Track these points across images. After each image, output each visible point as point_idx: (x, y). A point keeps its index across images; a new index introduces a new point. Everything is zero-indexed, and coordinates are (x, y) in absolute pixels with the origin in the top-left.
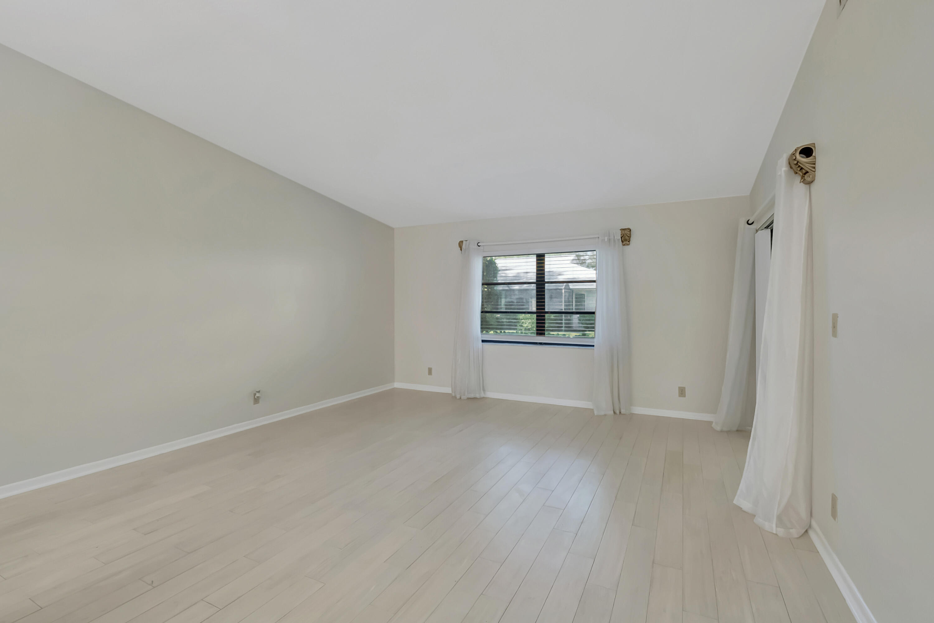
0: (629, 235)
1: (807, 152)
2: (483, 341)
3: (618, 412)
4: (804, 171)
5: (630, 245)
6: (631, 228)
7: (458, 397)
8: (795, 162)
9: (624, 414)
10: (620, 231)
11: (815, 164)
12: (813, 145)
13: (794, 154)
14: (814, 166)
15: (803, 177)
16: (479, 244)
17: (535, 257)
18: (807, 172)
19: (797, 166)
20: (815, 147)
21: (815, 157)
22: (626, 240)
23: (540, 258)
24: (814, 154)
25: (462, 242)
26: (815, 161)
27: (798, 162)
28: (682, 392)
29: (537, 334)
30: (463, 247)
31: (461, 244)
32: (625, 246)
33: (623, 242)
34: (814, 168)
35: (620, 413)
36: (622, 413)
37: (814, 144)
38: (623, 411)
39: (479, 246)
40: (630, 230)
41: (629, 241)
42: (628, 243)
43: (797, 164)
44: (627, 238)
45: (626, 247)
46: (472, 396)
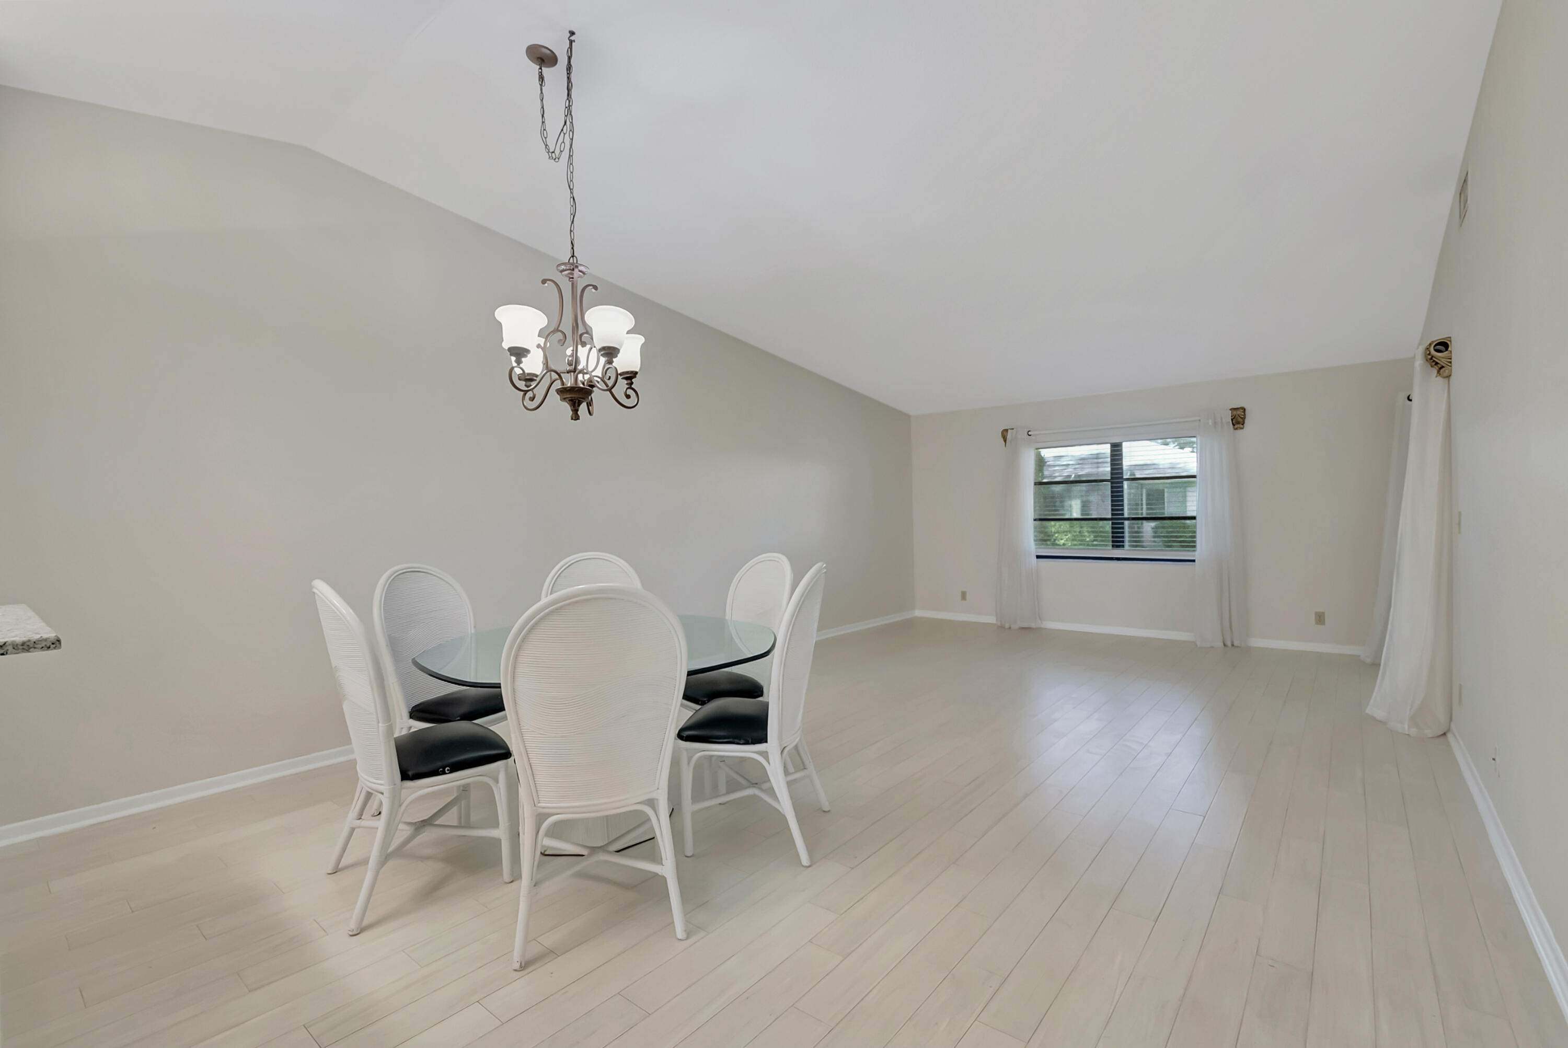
0: (1243, 416)
1: (1443, 345)
2: (1038, 557)
3: (1229, 644)
4: (1439, 365)
5: (1244, 429)
6: (1245, 407)
7: (1007, 626)
8: (1430, 357)
9: (1238, 647)
10: (1230, 411)
11: (1451, 359)
12: (1449, 339)
13: (1428, 349)
14: (1449, 360)
15: (1438, 372)
16: (1030, 433)
17: (1109, 446)
18: (1443, 367)
19: (1432, 361)
20: (1450, 341)
21: (1451, 351)
22: (1238, 423)
23: (1116, 449)
24: (1449, 349)
25: (1006, 430)
26: (1451, 356)
27: (1432, 357)
28: (1320, 618)
29: (1113, 546)
30: (1008, 437)
31: (1005, 433)
32: (1236, 431)
33: (1234, 425)
34: (1450, 362)
35: (1233, 645)
36: (1235, 644)
37: (1450, 337)
38: (1236, 643)
39: (1030, 435)
40: (1245, 410)
41: (1243, 424)
42: (1242, 426)
43: (1431, 359)
44: (1240, 420)
45: (1239, 431)
46: (1025, 625)
